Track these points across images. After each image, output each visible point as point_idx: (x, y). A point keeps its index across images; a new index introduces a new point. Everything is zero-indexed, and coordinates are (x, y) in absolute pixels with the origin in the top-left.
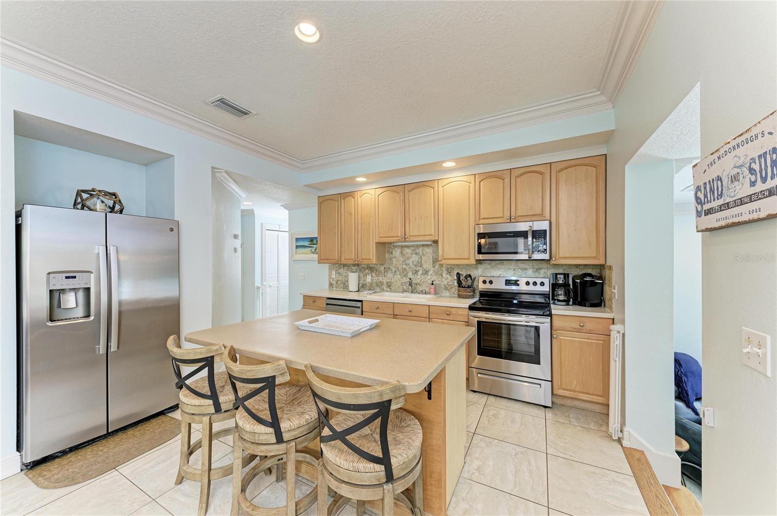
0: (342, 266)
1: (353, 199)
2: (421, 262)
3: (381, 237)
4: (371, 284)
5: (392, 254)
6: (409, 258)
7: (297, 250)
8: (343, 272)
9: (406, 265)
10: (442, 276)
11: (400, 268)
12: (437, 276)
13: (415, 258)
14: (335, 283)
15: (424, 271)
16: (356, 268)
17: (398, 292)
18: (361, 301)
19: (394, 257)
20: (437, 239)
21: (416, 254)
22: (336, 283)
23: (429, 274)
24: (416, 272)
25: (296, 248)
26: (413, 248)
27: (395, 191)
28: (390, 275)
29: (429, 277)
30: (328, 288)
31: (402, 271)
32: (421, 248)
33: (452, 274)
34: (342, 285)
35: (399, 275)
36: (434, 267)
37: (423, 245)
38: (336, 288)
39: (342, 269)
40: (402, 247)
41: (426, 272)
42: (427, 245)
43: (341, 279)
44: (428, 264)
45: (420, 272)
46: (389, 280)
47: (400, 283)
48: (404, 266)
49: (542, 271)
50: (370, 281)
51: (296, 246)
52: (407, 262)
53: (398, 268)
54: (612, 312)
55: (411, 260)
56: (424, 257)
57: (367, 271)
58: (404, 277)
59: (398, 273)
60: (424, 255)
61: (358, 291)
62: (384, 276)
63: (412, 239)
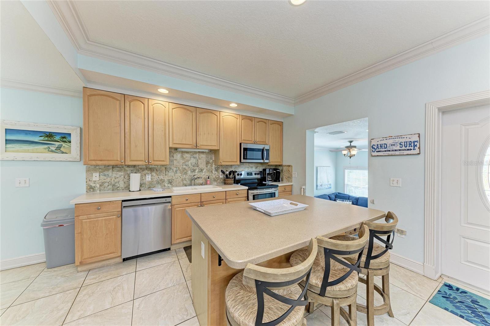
0: (111, 167)
1: (143, 105)
2: (198, 163)
3: (174, 144)
4: (151, 183)
5: (173, 157)
6: (188, 161)
7: (8, 146)
8: (112, 173)
9: (186, 166)
10: (212, 172)
11: (180, 168)
12: (209, 173)
13: (193, 161)
14: (98, 186)
15: (200, 169)
16: (132, 169)
17: (180, 186)
18: (170, 197)
19: (175, 160)
20: (219, 149)
21: (194, 158)
22: (100, 186)
23: (204, 171)
24: (194, 170)
25: (6, 144)
26: (191, 154)
27: (188, 110)
28: (171, 174)
29: (203, 174)
30: (85, 192)
31: (182, 170)
32: (198, 154)
33: (218, 171)
34: (110, 187)
35: (181, 173)
36: (207, 167)
37: (199, 152)
38: (100, 191)
39: (111, 170)
40: (182, 152)
41: (202, 170)
42: (203, 152)
43: (108, 180)
44: (202, 165)
45: (197, 171)
46: (170, 178)
47: (181, 179)
48: (184, 167)
49: (258, 168)
50: (150, 180)
51: (6, 140)
52: (187, 163)
53: (179, 168)
54: (292, 182)
55: (190, 162)
56: (200, 160)
57: (146, 171)
58: (184, 174)
59: (178, 172)
60: (200, 159)
61: (140, 190)
62: (166, 175)
63: (203, 147)
